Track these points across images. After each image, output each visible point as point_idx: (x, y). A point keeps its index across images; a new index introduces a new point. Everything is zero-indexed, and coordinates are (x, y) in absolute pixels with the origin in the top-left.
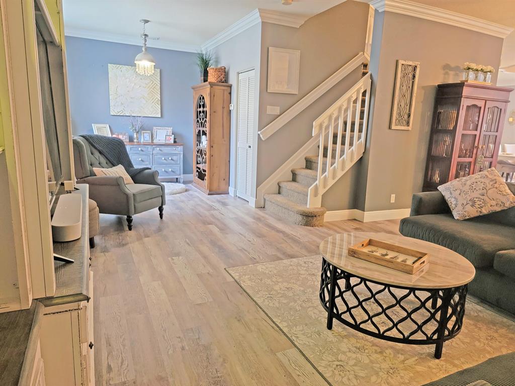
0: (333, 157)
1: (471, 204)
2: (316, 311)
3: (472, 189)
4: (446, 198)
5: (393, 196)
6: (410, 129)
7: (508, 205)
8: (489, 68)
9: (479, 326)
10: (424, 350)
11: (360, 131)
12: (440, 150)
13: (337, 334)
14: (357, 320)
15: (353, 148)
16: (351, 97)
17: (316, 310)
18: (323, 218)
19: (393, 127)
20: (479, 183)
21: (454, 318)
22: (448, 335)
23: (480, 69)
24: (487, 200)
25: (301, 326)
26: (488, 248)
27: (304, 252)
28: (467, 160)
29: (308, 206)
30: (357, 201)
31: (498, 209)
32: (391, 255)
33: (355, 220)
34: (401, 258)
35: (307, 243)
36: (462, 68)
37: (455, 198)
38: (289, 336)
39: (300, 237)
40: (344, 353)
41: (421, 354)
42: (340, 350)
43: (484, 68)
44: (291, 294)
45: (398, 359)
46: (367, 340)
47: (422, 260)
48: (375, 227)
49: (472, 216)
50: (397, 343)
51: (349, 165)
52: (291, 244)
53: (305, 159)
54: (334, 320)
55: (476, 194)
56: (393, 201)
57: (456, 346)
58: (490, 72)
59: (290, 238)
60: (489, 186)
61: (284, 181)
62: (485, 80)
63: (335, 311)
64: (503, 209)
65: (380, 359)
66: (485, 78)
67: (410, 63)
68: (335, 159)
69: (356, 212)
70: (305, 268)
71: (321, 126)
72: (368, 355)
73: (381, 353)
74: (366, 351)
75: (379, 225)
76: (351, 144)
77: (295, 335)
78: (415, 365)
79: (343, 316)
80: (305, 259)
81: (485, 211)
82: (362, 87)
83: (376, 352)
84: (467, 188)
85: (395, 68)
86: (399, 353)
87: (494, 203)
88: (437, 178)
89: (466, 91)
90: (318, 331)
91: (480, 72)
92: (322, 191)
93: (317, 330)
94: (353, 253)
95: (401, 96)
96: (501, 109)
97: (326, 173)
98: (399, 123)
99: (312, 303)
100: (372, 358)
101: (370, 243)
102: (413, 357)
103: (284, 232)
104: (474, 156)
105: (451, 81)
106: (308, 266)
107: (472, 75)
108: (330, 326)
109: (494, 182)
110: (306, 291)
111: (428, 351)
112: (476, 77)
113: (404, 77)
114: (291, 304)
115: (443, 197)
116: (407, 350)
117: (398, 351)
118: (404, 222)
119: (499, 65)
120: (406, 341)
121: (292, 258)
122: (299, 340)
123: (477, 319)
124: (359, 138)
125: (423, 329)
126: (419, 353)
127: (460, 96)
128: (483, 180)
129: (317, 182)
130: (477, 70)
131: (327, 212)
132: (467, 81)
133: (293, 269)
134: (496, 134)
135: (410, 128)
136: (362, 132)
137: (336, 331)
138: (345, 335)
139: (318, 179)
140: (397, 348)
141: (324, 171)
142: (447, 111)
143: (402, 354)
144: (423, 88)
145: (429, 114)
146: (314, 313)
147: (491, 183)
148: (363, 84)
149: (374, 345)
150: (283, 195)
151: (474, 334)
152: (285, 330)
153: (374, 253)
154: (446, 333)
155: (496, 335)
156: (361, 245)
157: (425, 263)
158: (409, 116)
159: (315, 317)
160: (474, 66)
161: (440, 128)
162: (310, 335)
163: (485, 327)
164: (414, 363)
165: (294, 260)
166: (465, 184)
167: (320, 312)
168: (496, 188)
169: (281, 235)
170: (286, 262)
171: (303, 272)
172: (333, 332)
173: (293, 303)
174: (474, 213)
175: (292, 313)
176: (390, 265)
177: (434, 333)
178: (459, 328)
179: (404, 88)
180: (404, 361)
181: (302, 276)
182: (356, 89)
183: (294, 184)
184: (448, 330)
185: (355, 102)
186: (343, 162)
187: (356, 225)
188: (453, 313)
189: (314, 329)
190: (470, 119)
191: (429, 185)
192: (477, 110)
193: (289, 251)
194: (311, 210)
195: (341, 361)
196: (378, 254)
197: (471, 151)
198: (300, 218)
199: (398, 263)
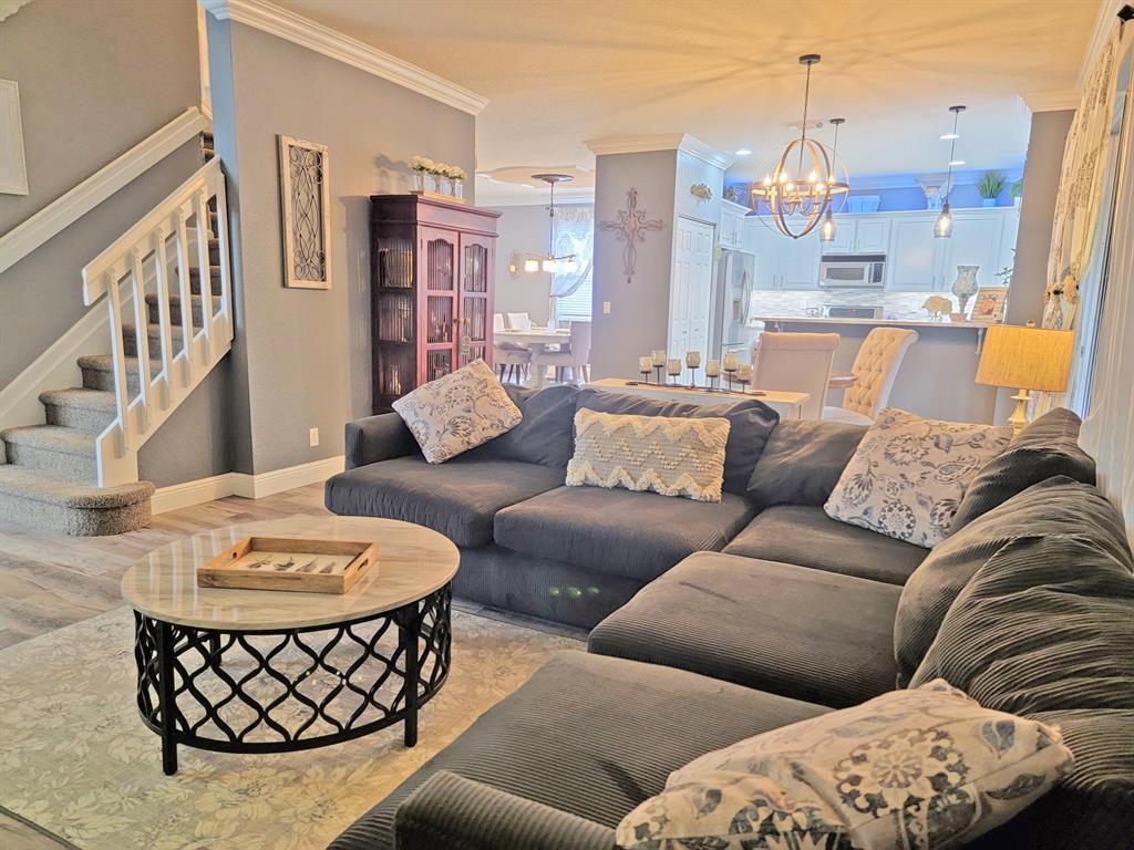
0: (155, 353)
1: (451, 430)
2: (132, 742)
3: (451, 401)
4: (409, 424)
5: (314, 432)
6: (329, 287)
7: (508, 424)
8: (456, 171)
9: (480, 656)
10: (387, 739)
11: (216, 290)
12: (394, 330)
13: (189, 780)
14: (233, 728)
15: (204, 331)
16: (179, 210)
17: (133, 739)
18: (150, 507)
19: (292, 283)
20: (460, 389)
21: (432, 656)
22: (426, 692)
23: (441, 171)
24: (477, 419)
25: (92, 794)
26: (481, 506)
27: (96, 601)
28: (446, 345)
29: (101, 485)
30: (232, 453)
31: (494, 433)
32: (300, 561)
33: (234, 496)
34: (321, 563)
35: (104, 578)
36: (410, 166)
37: (423, 422)
38: (56, 830)
39: (83, 566)
40: (209, 816)
41: (380, 750)
42: (199, 813)
43: (448, 169)
44: (57, 721)
45: (334, 780)
46: (265, 765)
47: (361, 560)
48: (282, 506)
49: (456, 453)
50: (331, 746)
51: (201, 372)
52: (55, 590)
53: (80, 363)
54: (180, 747)
55: (457, 411)
56: (314, 441)
57: (445, 707)
58: (459, 178)
59: (52, 576)
60: (477, 393)
61: (22, 428)
62: (453, 193)
63: (179, 727)
64: (502, 432)
65: (295, 795)
66: (453, 189)
67: (307, 145)
68: (160, 358)
69: (235, 480)
70: (99, 644)
71: (105, 278)
72: (266, 797)
73: (297, 780)
74: (264, 790)
75: (290, 500)
76: (197, 322)
77: (75, 823)
78: (368, 777)
79: (200, 733)
80: (100, 620)
81: (475, 440)
82: (205, 189)
83: (286, 783)
84: (441, 400)
85: (274, 152)
86: (334, 767)
87: (487, 423)
88: (396, 385)
89: (422, 213)
90: (140, 789)
91: (442, 177)
92: (134, 443)
93: (136, 789)
94: (210, 580)
95: (299, 216)
96: (486, 250)
97: (142, 396)
98: (303, 272)
99: (122, 726)
100: (274, 801)
101: (253, 546)
102: (366, 761)
103: (32, 562)
104: (454, 336)
105: (394, 192)
106: (110, 636)
107: (429, 181)
108: (170, 766)
109: (484, 384)
110: (103, 702)
111: (393, 738)
112: (438, 186)
113: (298, 173)
114: (60, 747)
115: (404, 422)
116: (353, 751)
117: (331, 763)
118: (333, 484)
119: (474, 167)
120: (346, 734)
121: (59, 626)
122: (86, 830)
123: (478, 643)
124: (216, 307)
125: (376, 699)
126: (377, 749)
127: (414, 221)
128: (466, 383)
129: (118, 420)
130: (437, 173)
131: (157, 491)
132: (422, 193)
133: (65, 655)
134: (483, 295)
135: (328, 285)
136: (220, 294)
137: (191, 772)
138: (212, 774)
139: (119, 412)
140: (332, 755)
141: (133, 389)
142: (395, 251)
143: (342, 765)
144: (343, 200)
145: (363, 254)
146: (128, 749)
147: (479, 387)
148: (204, 182)
149: (281, 768)
150: (22, 465)
151: (473, 673)
152: (41, 821)
153: (264, 568)
154: (421, 689)
155: (509, 663)
156: (232, 556)
157: (370, 563)
158: (322, 259)
159: (130, 757)
160: (428, 163)
161: (387, 284)
162: (117, 806)
163: (492, 654)
164: (366, 774)
165: (65, 629)
166: (438, 394)
167: (144, 740)
168: (488, 395)
169: (25, 573)
170: (44, 640)
171: (90, 656)
172: (180, 777)
173: (65, 743)
174: (456, 445)
175: (62, 770)
176: (296, 585)
177: (398, 700)
178: (445, 672)
179: (303, 198)
180: (346, 778)
181: (91, 667)
182: (190, 191)
183: (51, 432)
184: (424, 683)
185: (191, 222)
186: (184, 368)
187: (236, 509)
188: (429, 647)
189: (129, 786)
190: (438, 267)
191: (382, 401)
192: (447, 250)
193: (50, 609)
194: (113, 493)
195: (202, 837)
196: (269, 568)
197: (447, 329)
198: (77, 518)
199: (313, 578)
